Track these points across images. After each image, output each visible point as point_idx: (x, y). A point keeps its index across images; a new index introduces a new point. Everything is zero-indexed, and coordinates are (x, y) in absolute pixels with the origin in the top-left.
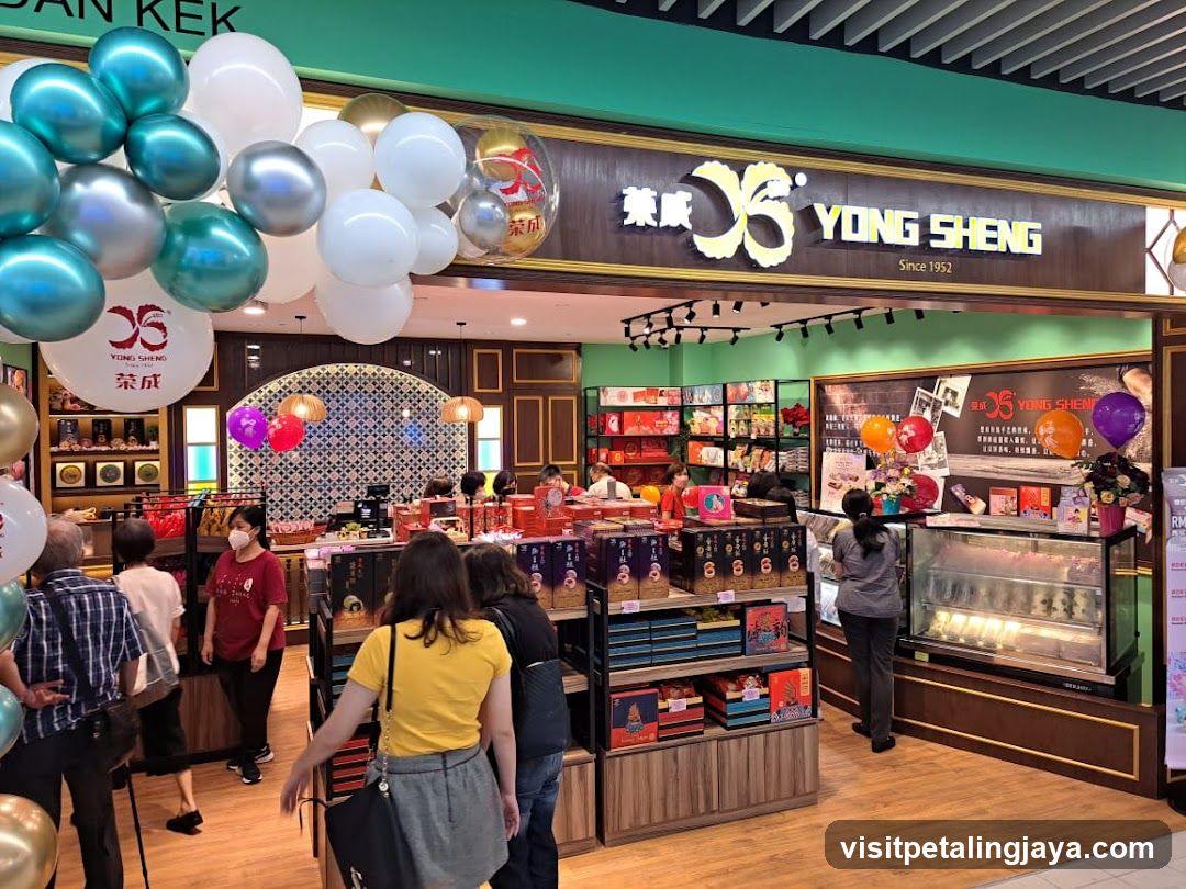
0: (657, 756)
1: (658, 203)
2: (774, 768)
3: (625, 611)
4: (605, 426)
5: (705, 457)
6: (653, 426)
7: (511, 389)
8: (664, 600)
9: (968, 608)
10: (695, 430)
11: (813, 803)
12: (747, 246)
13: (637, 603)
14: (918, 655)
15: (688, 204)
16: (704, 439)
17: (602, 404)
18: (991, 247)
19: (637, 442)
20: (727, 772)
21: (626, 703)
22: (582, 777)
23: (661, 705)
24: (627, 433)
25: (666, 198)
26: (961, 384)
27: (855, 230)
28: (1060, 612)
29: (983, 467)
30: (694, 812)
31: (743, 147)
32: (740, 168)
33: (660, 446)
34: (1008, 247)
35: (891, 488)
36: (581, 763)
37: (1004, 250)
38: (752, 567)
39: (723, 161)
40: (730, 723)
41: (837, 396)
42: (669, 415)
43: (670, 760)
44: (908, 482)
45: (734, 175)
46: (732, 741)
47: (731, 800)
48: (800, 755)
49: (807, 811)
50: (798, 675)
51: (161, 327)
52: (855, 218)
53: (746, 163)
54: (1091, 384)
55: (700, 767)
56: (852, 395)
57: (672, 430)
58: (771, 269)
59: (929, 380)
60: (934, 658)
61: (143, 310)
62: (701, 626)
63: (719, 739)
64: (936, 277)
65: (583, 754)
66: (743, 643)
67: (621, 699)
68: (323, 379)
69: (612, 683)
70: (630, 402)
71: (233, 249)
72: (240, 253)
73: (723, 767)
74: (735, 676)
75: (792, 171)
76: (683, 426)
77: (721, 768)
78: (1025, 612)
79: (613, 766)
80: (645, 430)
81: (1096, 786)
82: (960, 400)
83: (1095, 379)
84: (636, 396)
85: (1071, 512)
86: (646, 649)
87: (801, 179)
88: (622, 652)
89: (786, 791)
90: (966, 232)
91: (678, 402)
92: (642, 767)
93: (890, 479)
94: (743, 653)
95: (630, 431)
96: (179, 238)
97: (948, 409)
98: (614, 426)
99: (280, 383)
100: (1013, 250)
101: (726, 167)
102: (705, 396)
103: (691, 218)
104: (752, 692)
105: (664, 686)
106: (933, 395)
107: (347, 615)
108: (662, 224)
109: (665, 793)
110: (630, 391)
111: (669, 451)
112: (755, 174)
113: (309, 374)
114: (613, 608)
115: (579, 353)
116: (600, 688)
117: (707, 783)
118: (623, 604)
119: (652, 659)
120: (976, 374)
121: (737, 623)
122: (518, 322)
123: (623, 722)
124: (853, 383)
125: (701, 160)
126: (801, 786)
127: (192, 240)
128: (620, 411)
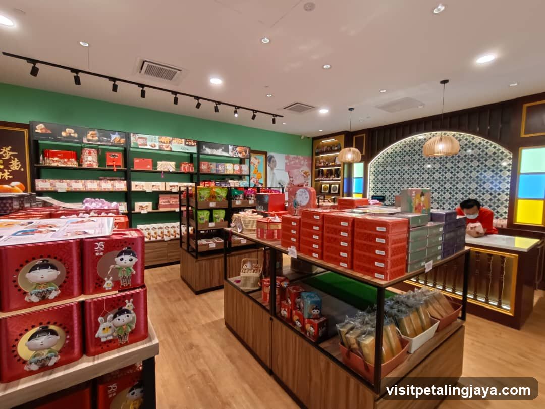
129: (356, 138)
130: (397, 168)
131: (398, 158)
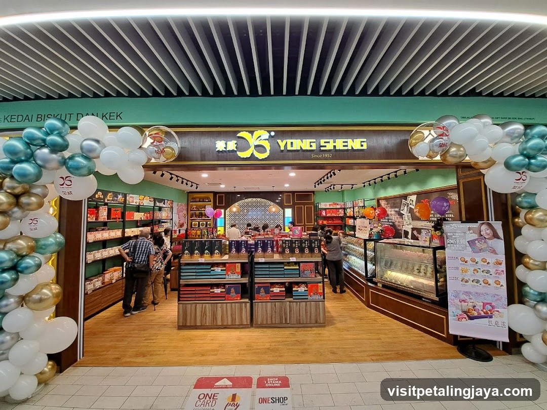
0: (269, 304)
1: (226, 144)
2: (309, 314)
3: (260, 261)
4: (321, 214)
5: (350, 222)
6: (336, 214)
7: (294, 204)
8: (272, 259)
9: (393, 270)
10: (348, 215)
11: (324, 327)
12: (254, 153)
13: (264, 259)
14: (379, 284)
15: (235, 144)
16: (350, 217)
17: (319, 207)
18: (346, 148)
19: (332, 218)
20: (292, 312)
21: (259, 288)
22: (246, 306)
23: (271, 290)
24: (327, 216)
25: (228, 143)
26: (414, 198)
27: (292, 146)
28: (422, 274)
29: (422, 225)
30: (281, 323)
31: (251, 127)
32: (252, 133)
33: (339, 220)
34: (352, 147)
35: (375, 230)
36: (246, 303)
37: (350, 148)
38: (302, 250)
39: (246, 131)
40: (294, 297)
41: (383, 203)
42: (341, 210)
43: (273, 306)
44: (380, 228)
45: (250, 134)
46: (294, 303)
47: (294, 320)
48: (318, 310)
49: (322, 329)
50: (318, 285)
51: (70, 181)
52: (292, 143)
53: (254, 131)
54: (451, 196)
55: (283, 310)
56: (386, 203)
57: (341, 215)
58: (263, 160)
59: (405, 197)
60: (384, 286)
61: (66, 177)
62: (285, 268)
63: (290, 302)
64: (326, 159)
65: (247, 300)
66: (299, 274)
67: (258, 286)
69: (256, 281)
70: (328, 207)
71: (81, 162)
72: (84, 163)
73: (291, 311)
74: (298, 284)
75: (269, 132)
76: (345, 213)
77: (290, 311)
78: (411, 272)
79: (255, 305)
80: (334, 215)
81: (432, 337)
82: (414, 203)
83: (452, 194)
84: (330, 205)
85: (424, 239)
86: (267, 273)
87: (273, 134)
88: (260, 273)
89: (313, 321)
90: (335, 144)
91: (343, 207)
92: (264, 306)
93: (375, 227)
94: (300, 277)
95: (329, 215)
96: (68, 160)
97: (410, 206)
98: (324, 213)
100: (355, 148)
101: (247, 133)
102: (349, 205)
103: (236, 147)
104: (302, 289)
105: (273, 284)
106: (407, 202)
107: (185, 255)
108: (227, 150)
109: (272, 316)
110: (328, 204)
111: (342, 221)
112: (256, 134)
114: (256, 260)
115: (314, 194)
116: (252, 282)
117: (286, 314)
118: (259, 259)
119: (269, 276)
120: (418, 194)
121: (298, 268)
122: (287, 185)
123: (259, 293)
124: (386, 199)
125: (239, 132)
126: (319, 320)
127: (70, 161)
128: (325, 209)
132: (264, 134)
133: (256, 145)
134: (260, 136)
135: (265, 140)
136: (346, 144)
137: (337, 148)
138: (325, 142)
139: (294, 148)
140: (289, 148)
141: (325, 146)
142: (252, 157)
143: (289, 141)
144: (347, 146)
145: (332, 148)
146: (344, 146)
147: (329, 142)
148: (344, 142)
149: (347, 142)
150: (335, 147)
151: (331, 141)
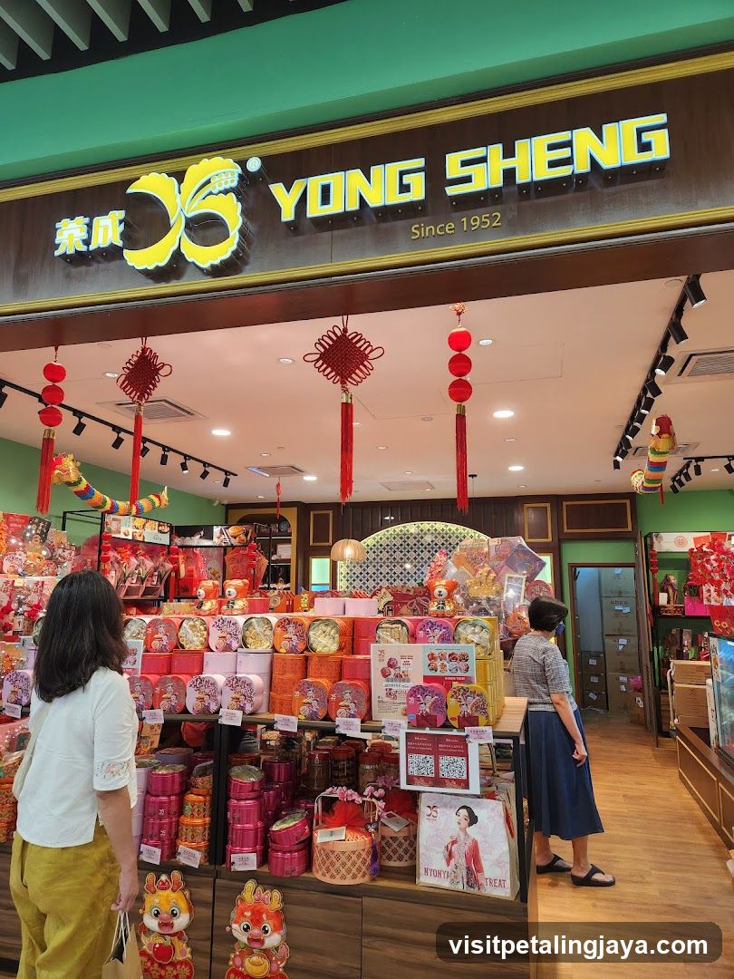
1: (90, 226)
12: (184, 250)
15: (121, 222)
17: (657, 549)
18: (563, 171)
25: (97, 222)
27: (326, 202)
31: (175, 157)
32: (179, 173)
37: (586, 169)
39: (159, 172)
45: (173, 180)
52: (326, 191)
53: (186, 168)
58: (216, 271)
64: (472, 236)
68: (405, 534)
75: (242, 160)
87: (254, 166)
90: (509, 164)
99: (374, 539)
100: (607, 165)
101: (164, 176)
103: (123, 236)
108: (92, 247)
112: (196, 174)
113: (394, 531)
125: (135, 178)
129: (314, 515)
130: (384, 570)
131: (385, 555)
132: (221, 170)
133: (189, 216)
134: (208, 182)
135: (226, 192)
136: (564, 153)
137: (521, 178)
138: (465, 163)
139: (335, 207)
140: (315, 209)
141: (468, 179)
142: (177, 265)
143: (315, 184)
144: (568, 161)
145: (498, 182)
146: (552, 164)
147: (483, 160)
148: (552, 147)
149: (569, 144)
150: (509, 174)
151: (495, 151)
